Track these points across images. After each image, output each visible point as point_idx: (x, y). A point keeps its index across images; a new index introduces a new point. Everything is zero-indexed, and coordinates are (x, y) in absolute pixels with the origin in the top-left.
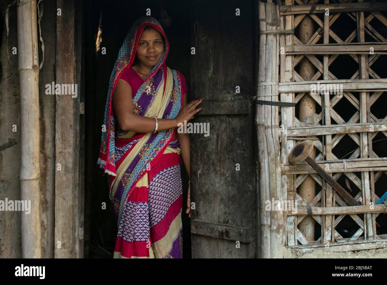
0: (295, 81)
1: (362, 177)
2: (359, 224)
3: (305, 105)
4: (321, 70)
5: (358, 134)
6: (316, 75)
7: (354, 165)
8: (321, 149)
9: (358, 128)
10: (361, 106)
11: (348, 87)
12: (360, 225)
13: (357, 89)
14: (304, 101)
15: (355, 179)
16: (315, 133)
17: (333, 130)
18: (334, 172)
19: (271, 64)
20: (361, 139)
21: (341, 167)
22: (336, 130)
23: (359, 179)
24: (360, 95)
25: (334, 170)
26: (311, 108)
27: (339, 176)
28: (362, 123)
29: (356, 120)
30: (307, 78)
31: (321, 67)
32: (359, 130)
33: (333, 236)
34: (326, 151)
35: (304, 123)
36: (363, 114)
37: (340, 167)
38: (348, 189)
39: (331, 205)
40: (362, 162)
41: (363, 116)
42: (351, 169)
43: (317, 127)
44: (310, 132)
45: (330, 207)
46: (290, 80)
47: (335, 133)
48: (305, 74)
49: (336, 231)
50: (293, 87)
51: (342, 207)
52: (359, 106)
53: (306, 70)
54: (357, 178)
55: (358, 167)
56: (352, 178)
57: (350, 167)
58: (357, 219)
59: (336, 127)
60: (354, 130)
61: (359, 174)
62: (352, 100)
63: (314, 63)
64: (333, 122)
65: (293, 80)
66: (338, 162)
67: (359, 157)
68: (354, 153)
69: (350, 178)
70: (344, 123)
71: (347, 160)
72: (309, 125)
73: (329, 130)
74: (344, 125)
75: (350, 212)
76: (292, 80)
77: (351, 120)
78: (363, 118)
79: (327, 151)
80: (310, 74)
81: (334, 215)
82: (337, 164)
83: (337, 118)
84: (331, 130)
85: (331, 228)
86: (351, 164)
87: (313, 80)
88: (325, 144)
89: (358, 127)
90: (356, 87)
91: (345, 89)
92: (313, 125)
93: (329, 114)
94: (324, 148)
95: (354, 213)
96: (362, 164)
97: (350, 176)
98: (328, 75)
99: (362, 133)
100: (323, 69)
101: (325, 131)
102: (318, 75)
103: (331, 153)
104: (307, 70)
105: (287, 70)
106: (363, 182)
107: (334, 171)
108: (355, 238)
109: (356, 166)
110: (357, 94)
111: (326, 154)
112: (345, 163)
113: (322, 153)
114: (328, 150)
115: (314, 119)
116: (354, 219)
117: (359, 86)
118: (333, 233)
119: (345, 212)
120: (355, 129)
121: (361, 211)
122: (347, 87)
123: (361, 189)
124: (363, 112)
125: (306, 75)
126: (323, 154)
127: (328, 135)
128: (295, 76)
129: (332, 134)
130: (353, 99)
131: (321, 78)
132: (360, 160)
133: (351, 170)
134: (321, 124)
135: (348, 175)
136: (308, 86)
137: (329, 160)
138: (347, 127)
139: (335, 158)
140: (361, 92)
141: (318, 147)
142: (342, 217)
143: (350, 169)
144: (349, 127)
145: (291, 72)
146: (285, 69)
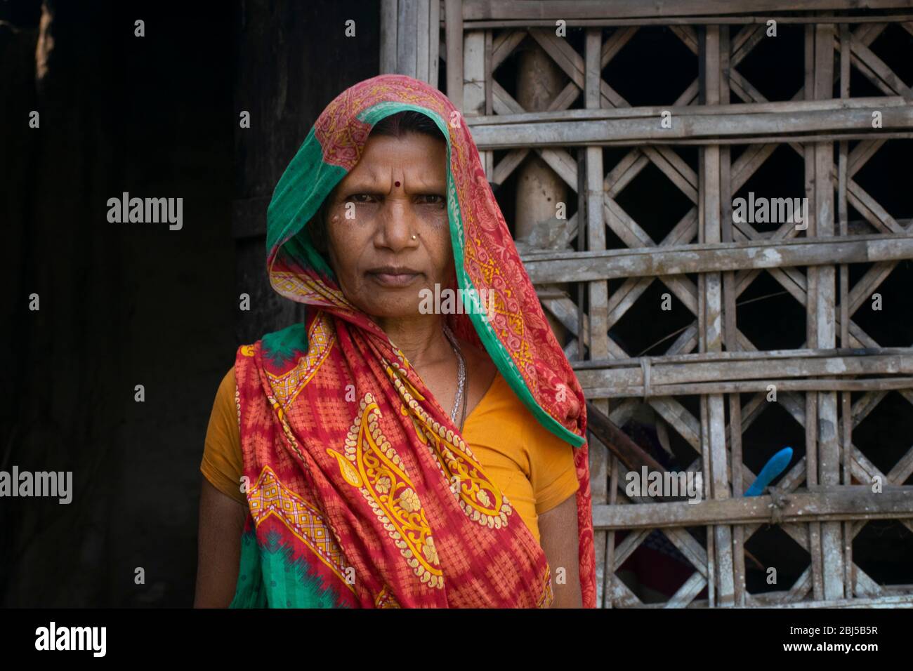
0: (495, 113)
1: (704, 412)
2: (691, 560)
3: (531, 189)
4: (577, 78)
5: (692, 278)
6: (562, 93)
7: (675, 375)
8: (576, 323)
9: (690, 259)
10: (701, 189)
11: (660, 130)
12: (694, 561)
13: (689, 135)
14: (527, 178)
15: (682, 418)
16: (553, 275)
17: (609, 265)
18: (612, 396)
19: (413, 57)
20: (701, 292)
21: (636, 379)
22: (621, 264)
23: (693, 420)
24: (700, 154)
25: (613, 390)
26: (549, 199)
27: (630, 408)
28: (704, 242)
29: (688, 234)
30: (536, 106)
31: (578, 70)
32: (693, 264)
33: (609, 596)
34: (589, 331)
35: (523, 244)
36: (707, 216)
37: (631, 381)
38: (663, 450)
39: (604, 500)
40: (702, 365)
41: (707, 222)
42: (667, 386)
43: (561, 255)
44: (536, 272)
45: (601, 504)
46: (479, 109)
47: (618, 274)
48: (533, 95)
49: (618, 581)
50: (485, 132)
51: (638, 506)
52: (697, 190)
53: (534, 82)
54: (689, 415)
55: (686, 381)
56: (672, 417)
57: (664, 380)
58: (685, 545)
59: (619, 258)
60: (676, 265)
61: (692, 404)
62: (676, 172)
63: (555, 57)
64: (614, 241)
65: (489, 111)
66: (626, 366)
67: (695, 350)
68: (680, 339)
69: (666, 416)
70: (647, 245)
71: (656, 359)
72: (536, 252)
73: (596, 266)
74: (646, 250)
75: (661, 521)
76: (483, 109)
77: (673, 236)
78: (708, 227)
79: (592, 332)
80: (549, 93)
81: (611, 531)
82: (622, 373)
83: (625, 230)
84: (604, 265)
85: (602, 571)
86: (667, 372)
87: (556, 110)
88: (586, 308)
89: (690, 255)
90: (683, 130)
91: (650, 137)
92: (550, 249)
93: (601, 218)
94: (585, 322)
95: (674, 523)
96: (700, 372)
97: (665, 410)
98: (601, 94)
99: (705, 274)
100: (584, 75)
101: (586, 269)
102: (570, 93)
103: (605, 338)
104: (537, 80)
105: (468, 78)
106: (705, 428)
107: (611, 393)
108: (680, 602)
109: (681, 378)
110: (690, 153)
111: (590, 339)
112: (648, 370)
113: (577, 338)
114: (595, 327)
115: (551, 231)
116: (678, 544)
117: (693, 127)
118: (607, 586)
119: (644, 522)
120: (681, 263)
121: (696, 518)
122: (656, 129)
123: (699, 451)
124: (707, 210)
125: (534, 97)
126: (580, 339)
127: (596, 281)
128: (495, 98)
129: (606, 277)
130: (680, 170)
131: (579, 103)
132: (696, 359)
133: (666, 391)
134: (576, 250)
135: (660, 408)
136: (534, 129)
137: (599, 358)
138: (653, 256)
139: (620, 353)
140: (705, 147)
141: (566, 318)
142: (639, 537)
143: (661, 387)
144: (663, 257)
145: (482, 85)
146: (463, 76)
